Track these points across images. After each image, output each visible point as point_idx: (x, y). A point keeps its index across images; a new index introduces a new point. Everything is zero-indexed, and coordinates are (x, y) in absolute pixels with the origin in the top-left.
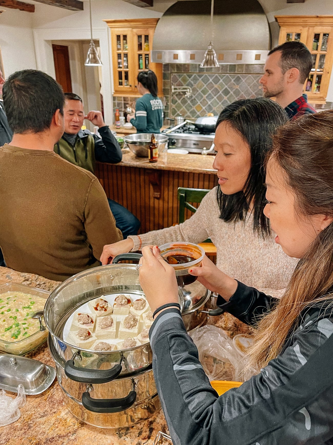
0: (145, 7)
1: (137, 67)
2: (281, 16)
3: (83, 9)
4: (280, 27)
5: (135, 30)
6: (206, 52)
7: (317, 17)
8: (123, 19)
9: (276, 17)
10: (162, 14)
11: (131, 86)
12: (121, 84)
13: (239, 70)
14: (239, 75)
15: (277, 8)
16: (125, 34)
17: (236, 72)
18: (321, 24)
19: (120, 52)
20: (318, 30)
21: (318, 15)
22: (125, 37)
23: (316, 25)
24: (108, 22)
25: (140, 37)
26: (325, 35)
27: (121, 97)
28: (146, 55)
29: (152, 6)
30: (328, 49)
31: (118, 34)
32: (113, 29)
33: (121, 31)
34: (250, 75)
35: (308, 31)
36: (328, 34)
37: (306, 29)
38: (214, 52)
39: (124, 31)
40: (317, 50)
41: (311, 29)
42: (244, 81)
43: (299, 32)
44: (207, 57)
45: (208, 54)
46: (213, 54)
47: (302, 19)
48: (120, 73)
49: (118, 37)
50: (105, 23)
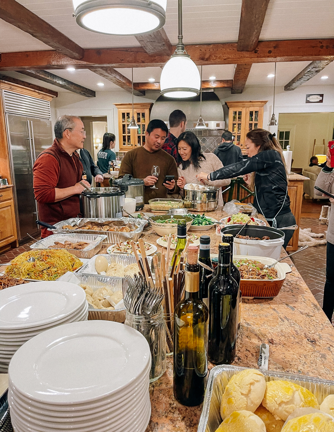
0: (141, 95)
1: (137, 133)
2: (229, 101)
3: (95, 96)
4: (228, 108)
5: (135, 110)
6: (199, 120)
7: (251, 102)
8: (127, 103)
9: (226, 102)
10: (155, 101)
11: (132, 145)
12: (124, 144)
13: (204, 134)
14: (204, 137)
15: (225, 97)
16: (128, 112)
17: (202, 135)
18: (253, 106)
19: (124, 123)
20: (252, 109)
21: (251, 101)
22: (128, 114)
23: (250, 106)
24: (116, 105)
25: (138, 114)
26: (256, 112)
27: (122, 153)
28: (142, 125)
29: (145, 95)
30: (258, 120)
31: (123, 112)
32: (119, 109)
33: (125, 111)
34: (212, 137)
35: (246, 110)
36: (258, 112)
37: (244, 109)
38: (203, 120)
39: (128, 111)
40: (252, 120)
41: (247, 109)
42: (208, 141)
43: (240, 110)
44: (200, 122)
45: (199, 121)
46: (202, 121)
47: (242, 103)
48: (124, 137)
49: (123, 114)
50: (115, 105)
